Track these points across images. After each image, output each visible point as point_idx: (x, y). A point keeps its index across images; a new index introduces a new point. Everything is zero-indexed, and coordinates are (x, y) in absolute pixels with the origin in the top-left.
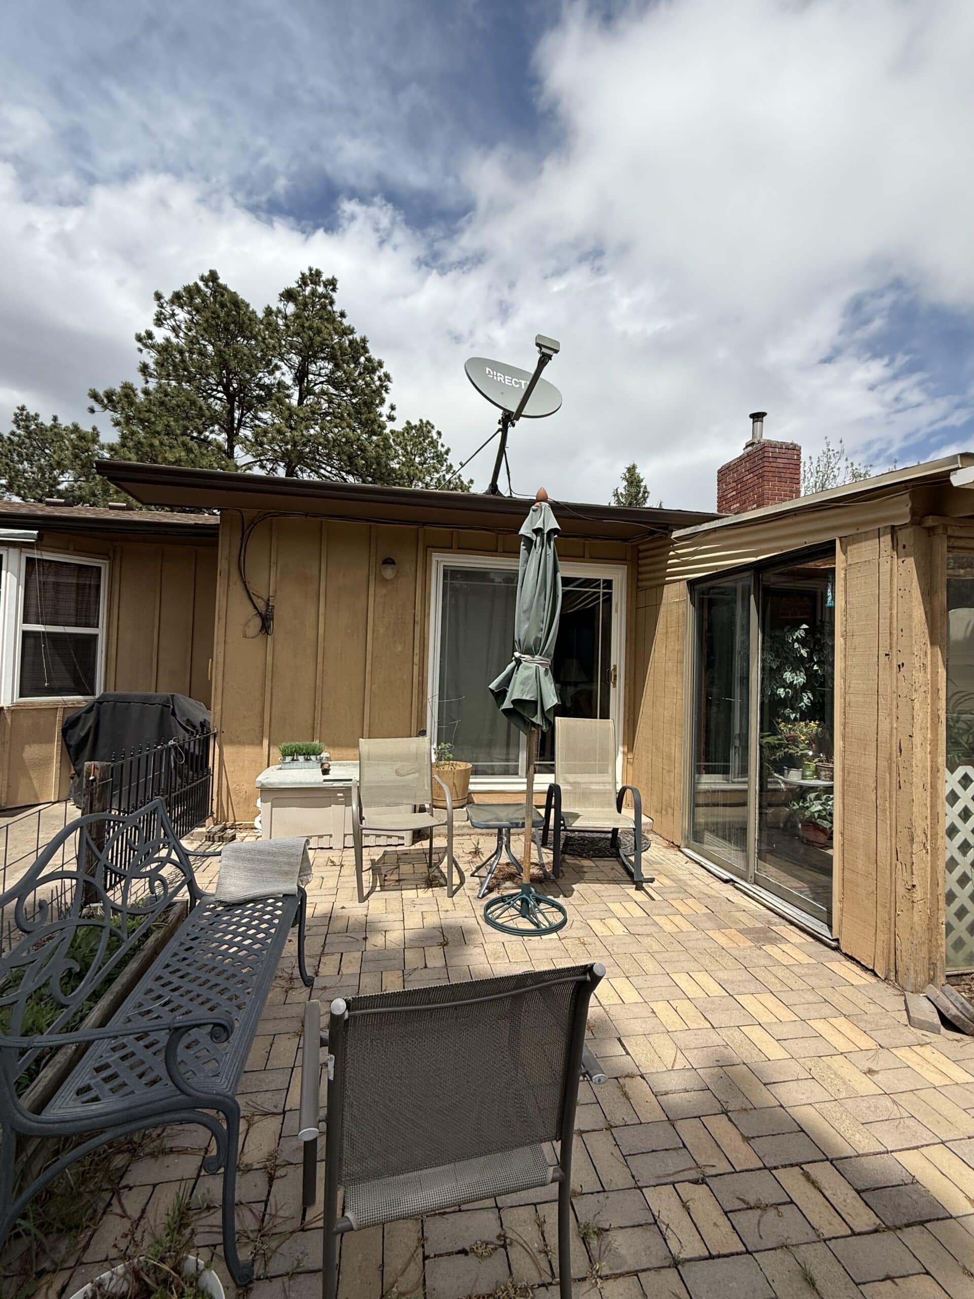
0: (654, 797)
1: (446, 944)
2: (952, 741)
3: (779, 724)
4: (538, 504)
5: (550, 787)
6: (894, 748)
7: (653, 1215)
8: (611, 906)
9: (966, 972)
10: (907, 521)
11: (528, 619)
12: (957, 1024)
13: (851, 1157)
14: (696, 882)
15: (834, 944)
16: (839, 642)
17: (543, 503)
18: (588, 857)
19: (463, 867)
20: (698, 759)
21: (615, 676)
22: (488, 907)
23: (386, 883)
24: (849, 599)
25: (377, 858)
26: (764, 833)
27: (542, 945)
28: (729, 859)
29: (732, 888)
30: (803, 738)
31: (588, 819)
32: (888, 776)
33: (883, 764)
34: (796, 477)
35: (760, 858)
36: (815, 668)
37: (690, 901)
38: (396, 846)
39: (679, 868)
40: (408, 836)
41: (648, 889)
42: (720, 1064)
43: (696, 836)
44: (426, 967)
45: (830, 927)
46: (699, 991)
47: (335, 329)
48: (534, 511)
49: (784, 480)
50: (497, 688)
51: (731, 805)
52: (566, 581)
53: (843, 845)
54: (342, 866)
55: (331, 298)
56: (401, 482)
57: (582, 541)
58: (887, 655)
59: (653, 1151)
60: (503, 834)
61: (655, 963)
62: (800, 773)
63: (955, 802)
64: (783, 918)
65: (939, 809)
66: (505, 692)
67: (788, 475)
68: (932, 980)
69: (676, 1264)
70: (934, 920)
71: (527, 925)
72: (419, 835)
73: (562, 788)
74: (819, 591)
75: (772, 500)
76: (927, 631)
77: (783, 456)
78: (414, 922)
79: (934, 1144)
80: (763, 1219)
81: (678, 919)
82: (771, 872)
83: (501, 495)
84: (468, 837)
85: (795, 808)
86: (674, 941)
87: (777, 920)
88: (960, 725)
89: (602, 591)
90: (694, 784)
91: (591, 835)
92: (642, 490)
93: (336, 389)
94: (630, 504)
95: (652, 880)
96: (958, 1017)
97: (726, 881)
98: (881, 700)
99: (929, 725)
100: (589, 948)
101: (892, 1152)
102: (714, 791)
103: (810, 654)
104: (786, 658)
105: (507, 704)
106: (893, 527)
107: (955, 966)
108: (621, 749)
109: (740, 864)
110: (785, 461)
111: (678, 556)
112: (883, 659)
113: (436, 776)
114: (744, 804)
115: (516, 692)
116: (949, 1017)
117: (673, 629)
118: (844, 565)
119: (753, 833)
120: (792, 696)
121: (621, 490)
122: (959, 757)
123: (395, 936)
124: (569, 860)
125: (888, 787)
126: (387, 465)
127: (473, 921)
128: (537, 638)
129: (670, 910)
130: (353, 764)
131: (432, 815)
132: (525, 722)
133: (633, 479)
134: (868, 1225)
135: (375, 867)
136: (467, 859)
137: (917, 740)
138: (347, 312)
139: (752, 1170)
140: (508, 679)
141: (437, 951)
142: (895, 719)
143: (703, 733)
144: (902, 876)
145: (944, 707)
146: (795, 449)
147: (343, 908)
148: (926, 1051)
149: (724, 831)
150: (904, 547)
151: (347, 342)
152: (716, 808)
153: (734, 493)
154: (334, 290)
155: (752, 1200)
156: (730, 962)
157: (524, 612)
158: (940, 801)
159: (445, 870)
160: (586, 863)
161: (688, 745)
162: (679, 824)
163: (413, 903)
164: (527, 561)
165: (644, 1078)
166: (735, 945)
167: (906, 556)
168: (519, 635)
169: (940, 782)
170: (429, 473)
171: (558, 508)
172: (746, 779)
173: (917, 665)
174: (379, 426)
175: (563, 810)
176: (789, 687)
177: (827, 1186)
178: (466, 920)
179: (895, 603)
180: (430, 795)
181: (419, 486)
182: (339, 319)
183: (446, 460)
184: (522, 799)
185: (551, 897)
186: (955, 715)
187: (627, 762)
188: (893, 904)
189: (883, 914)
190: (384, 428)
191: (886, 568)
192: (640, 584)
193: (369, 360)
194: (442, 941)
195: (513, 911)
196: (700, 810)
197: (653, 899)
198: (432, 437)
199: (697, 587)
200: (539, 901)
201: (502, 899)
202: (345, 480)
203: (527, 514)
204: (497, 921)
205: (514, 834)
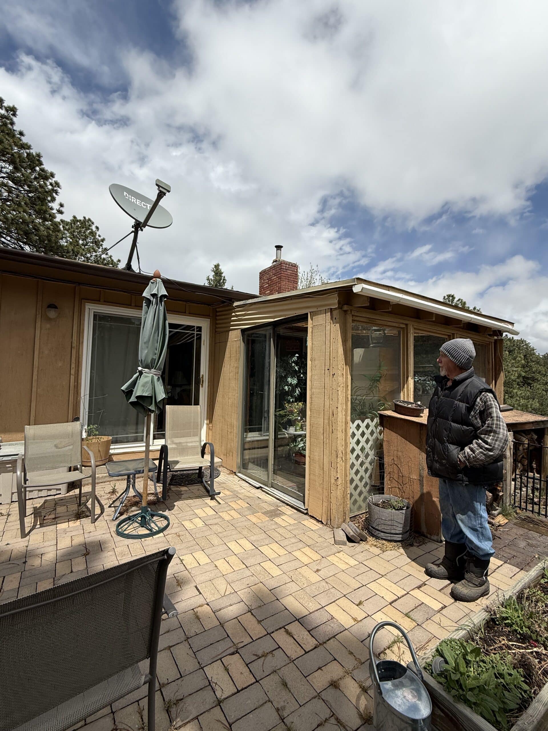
0: (223, 447)
1: (88, 554)
2: (353, 409)
3: (285, 404)
4: (154, 279)
5: (162, 447)
6: (331, 414)
7: (209, 680)
8: (196, 511)
9: (358, 514)
10: (337, 306)
11: (147, 347)
12: (353, 539)
13: (307, 615)
14: (243, 491)
15: (305, 511)
16: (309, 362)
17: (158, 279)
18: (185, 485)
19: (103, 502)
20: (246, 425)
21: (203, 381)
22: (119, 525)
23: (45, 522)
24: (314, 342)
25: (38, 506)
26: (277, 460)
27: (153, 542)
28: (260, 476)
29: (261, 491)
30: (296, 411)
31: (185, 463)
32: (328, 427)
33: (326, 421)
34: (296, 280)
35: (274, 473)
36: (302, 376)
37: (239, 502)
38: (55, 495)
39: (235, 485)
40: (64, 488)
41: (217, 498)
42: (249, 586)
43: (244, 466)
44: (72, 572)
45: (304, 503)
46: (241, 549)
47: (14, 142)
48: (152, 283)
49: (290, 281)
50: (126, 389)
51: (261, 448)
52: (171, 326)
53: (310, 462)
54: (9, 515)
55: (11, 119)
56: (68, 255)
57: (185, 303)
58: (328, 369)
59: (211, 644)
60: (130, 478)
61: (219, 539)
62: (294, 428)
63: (354, 437)
64: (284, 502)
65: (348, 440)
66: (132, 391)
67: (292, 279)
68: (344, 521)
69: (219, 703)
70: (345, 493)
71: (145, 531)
72: (72, 485)
73: (168, 447)
74: (304, 338)
75: (285, 290)
76: (344, 358)
77: (290, 269)
78: (65, 544)
79: (341, 598)
80: (266, 661)
81: (233, 513)
82: (280, 480)
83: (133, 271)
84: (108, 483)
85: (292, 446)
86: (229, 525)
87: (281, 504)
88: (357, 402)
89: (195, 332)
90: (243, 439)
91: (187, 472)
92: (222, 278)
93: (16, 185)
94: (216, 285)
95: (219, 493)
96: (353, 535)
97: (258, 488)
98: (326, 391)
99: (344, 402)
100: (182, 538)
101: (324, 607)
102: (253, 441)
103: (299, 369)
104: (289, 371)
105: (133, 399)
106: (331, 309)
107: (354, 512)
108: (205, 422)
109: (264, 478)
110: (291, 272)
111: (236, 316)
112: (327, 371)
113: (85, 447)
114: (267, 447)
115: (138, 391)
116: (350, 537)
117: (234, 355)
118: (311, 326)
119: (271, 461)
120: (292, 390)
121: (211, 277)
122: (356, 416)
123: (50, 556)
124: (174, 488)
125: (328, 433)
126: (57, 242)
127: (109, 535)
128: (153, 359)
129: (228, 508)
130: (20, 444)
131: (81, 472)
132: (144, 409)
133: (217, 272)
134: (312, 646)
135: (37, 512)
136: (107, 497)
137: (340, 409)
138: (25, 132)
139: (261, 637)
140: (134, 383)
141: (82, 559)
142: (331, 399)
143: (248, 411)
144: (333, 473)
145: (350, 394)
146: (295, 266)
147: (8, 544)
148: (340, 555)
149: (257, 461)
150: (335, 319)
151: (26, 154)
152: (254, 450)
153: (267, 285)
154: (14, 115)
155: (260, 653)
156: (257, 530)
157: (145, 343)
158: (348, 437)
159: (90, 506)
160: (184, 489)
161: (240, 417)
162: (235, 460)
163: (65, 531)
164: (147, 313)
165: (208, 605)
166: (260, 521)
167: (336, 323)
168: (141, 357)
169: (348, 428)
170: (90, 252)
171: (167, 283)
172: (268, 434)
173: (340, 374)
174: (50, 216)
175: (169, 460)
176: (290, 386)
177: (295, 633)
178: (103, 535)
179: (332, 345)
180: (80, 458)
181: (81, 260)
182: (19, 136)
183: (102, 245)
184: (143, 456)
185: (161, 512)
186: (355, 397)
187: (209, 429)
188: (329, 488)
189: (326, 493)
190: (55, 217)
191: (328, 328)
192: (217, 330)
193: (42, 170)
194: (85, 552)
195: (136, 525)
196: (246, 452)
197: (220, 504)
198: (92, 230)
199: (246, 333)
200: (153, 516)
201: (129, 518)
202: (22, 248)
203: (148, 284)
204: (125, 532)
205: (138, 478)
